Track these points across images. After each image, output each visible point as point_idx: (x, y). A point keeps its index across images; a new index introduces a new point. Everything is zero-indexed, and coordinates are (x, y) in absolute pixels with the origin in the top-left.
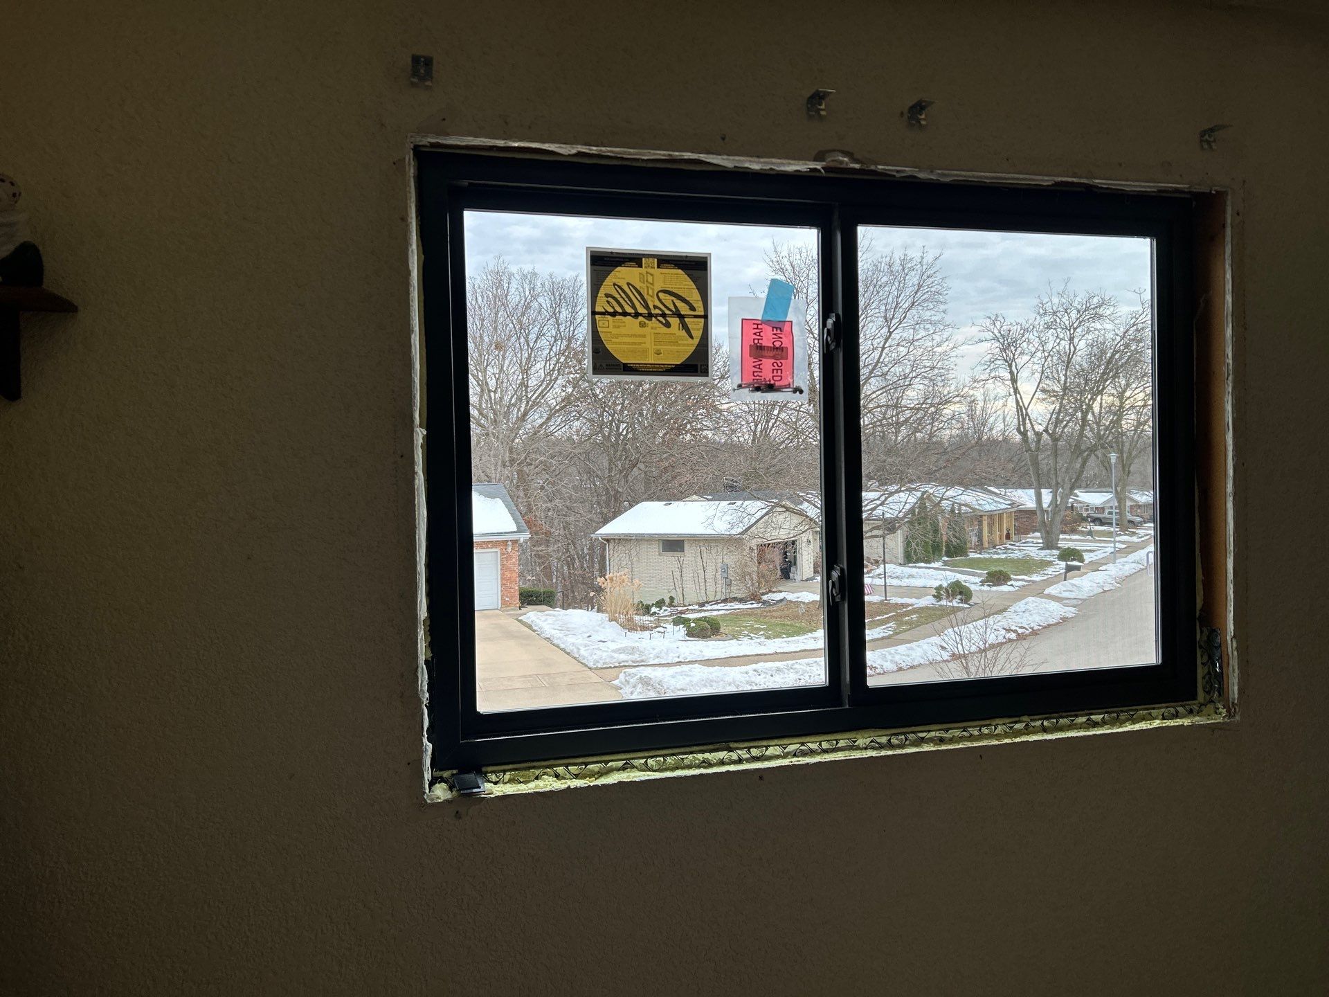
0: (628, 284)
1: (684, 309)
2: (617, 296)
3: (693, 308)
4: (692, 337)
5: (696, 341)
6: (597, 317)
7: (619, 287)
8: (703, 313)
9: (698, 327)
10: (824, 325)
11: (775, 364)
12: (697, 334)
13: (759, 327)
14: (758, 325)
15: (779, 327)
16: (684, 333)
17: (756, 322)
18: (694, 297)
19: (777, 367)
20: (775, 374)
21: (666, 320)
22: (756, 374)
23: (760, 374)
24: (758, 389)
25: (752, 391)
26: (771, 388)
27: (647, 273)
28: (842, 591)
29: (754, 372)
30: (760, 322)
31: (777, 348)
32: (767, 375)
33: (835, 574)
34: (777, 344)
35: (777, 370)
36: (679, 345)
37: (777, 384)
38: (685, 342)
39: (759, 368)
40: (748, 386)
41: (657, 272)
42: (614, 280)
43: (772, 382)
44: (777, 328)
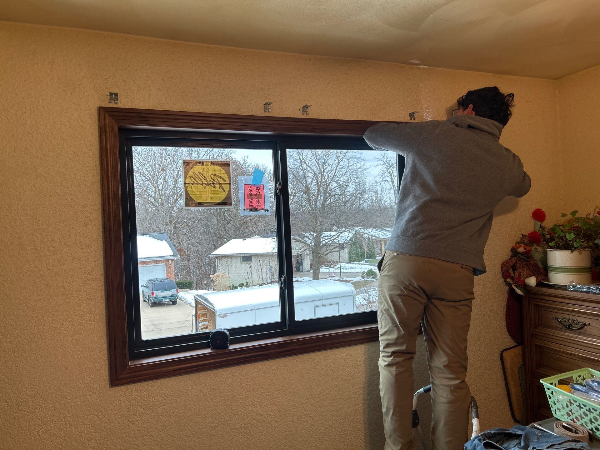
0: (199, 172)
1: (222, 181)
2: (195, 177)
3: (225, 181)
4: (225, 192)
5: (227, 193)
6: (187, 185)
7: (196, 174)
8: (229, 183)
9: (227, 188)
10: (276, 186)
11: (258, 201)
12: (227, 190)
13: (251, 187)
14: (250, 186)
15: (259, 188)
16: (221, 190)
17: (249, 185)
18: (225, 176)
19: (258, 202)
20: (258, 204)
21: (215, 186)
22: (250, 205)
23: (252, 205)
24: (251, 210)
25: (249, 211)
26: (256, 210)
27: (206, 168)
28: (285, 285)
29: (249, 204)
30: (251, 185)
31: (258, 195)
32: (255, 205)
33: (283, 279)
34: (258, 193)
35: (258, 203)
36: (220, 195)
37: (259, 208)
38: (222, 194)
39: (252, 203)
40: (247, 209)
41: (211, 168)
42: (193, 171)
43: (257, 208)
44: (258, 187)
